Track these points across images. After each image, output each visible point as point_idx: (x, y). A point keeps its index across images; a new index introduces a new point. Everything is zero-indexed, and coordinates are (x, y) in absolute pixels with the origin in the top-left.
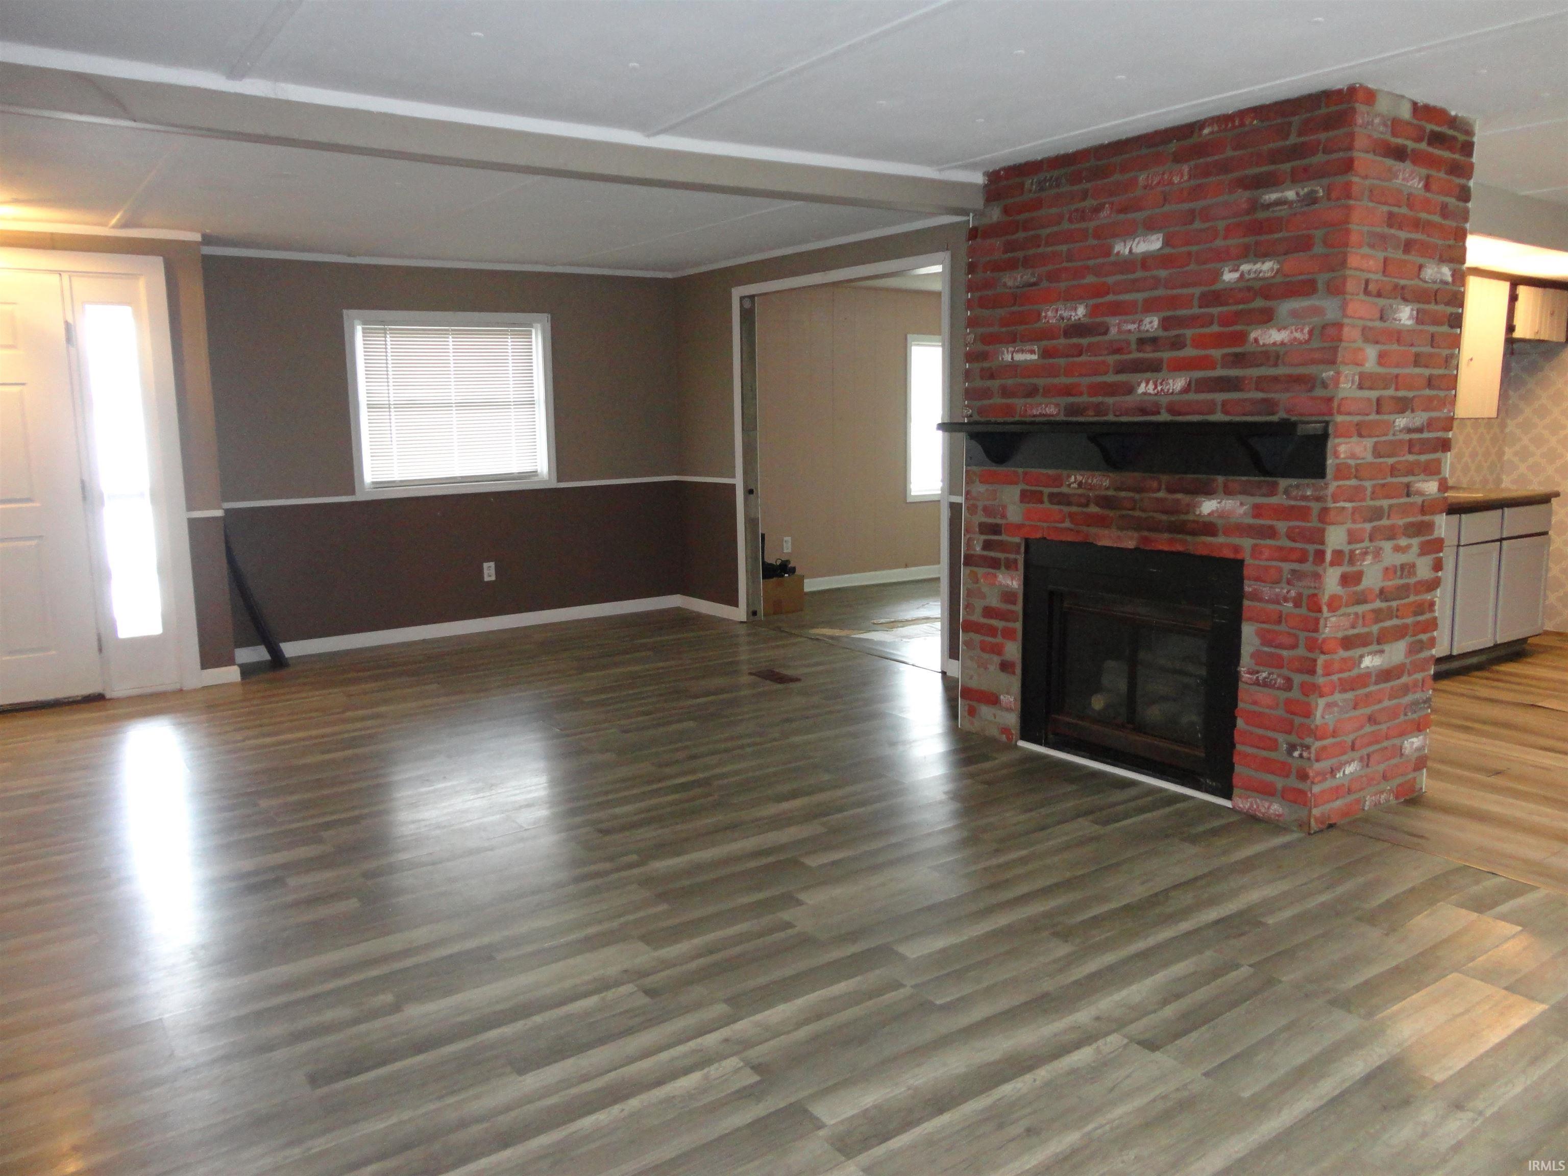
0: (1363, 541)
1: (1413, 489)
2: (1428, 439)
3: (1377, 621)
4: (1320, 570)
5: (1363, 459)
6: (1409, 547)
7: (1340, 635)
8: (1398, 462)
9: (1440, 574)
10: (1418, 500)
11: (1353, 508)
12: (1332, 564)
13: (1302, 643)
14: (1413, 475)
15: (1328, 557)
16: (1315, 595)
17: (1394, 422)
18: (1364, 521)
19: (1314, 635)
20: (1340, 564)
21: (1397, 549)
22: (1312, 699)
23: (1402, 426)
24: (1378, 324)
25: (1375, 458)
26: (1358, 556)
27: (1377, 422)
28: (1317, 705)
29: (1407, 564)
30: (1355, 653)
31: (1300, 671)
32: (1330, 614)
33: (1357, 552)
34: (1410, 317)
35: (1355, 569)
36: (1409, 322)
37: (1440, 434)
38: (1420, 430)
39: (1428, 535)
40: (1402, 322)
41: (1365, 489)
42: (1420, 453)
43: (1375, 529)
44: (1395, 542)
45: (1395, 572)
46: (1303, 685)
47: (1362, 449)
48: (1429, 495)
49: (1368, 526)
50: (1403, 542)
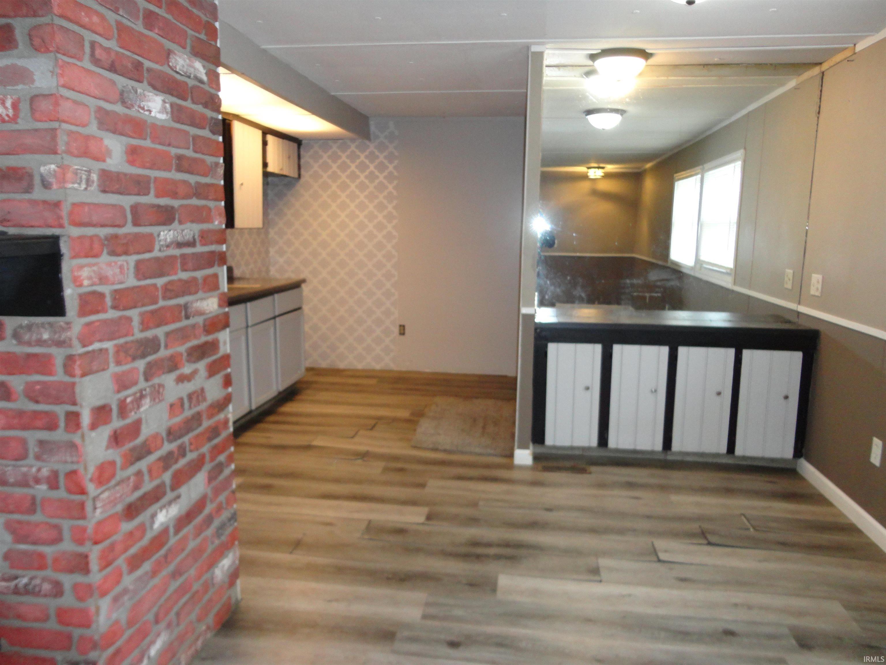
0: (136, 383)
1: (190, 310)
2: (202, 254)
3: (166, 468)
4: (76, 438)
5: (121, 283)
6: (195, 372)
7: (119, 508)
8: (170, 283)
9: (230, 389)
10: (199, 320)
11: (116, 346)
12: (93, 427)
13: (67, 534)
14: (190, 294)
15: (86, 419)
16: (74, 472)
17: (159, 235)
18: (134, 359)
19: (81, 523)
20: (107, 421)
21: (182, 379)
22: (90, 604)
23: (168, 240)
24: (118, 108)
25: (139, 279)
26: (130, 406)
27: (137, 236)
28: (98, 609)
29: (194, 392)
30: (143, 518)
31: (71, 571)
32: (99, 491)
33: (129, 400)
34: (163, 110)
35: (128, 421)
36: (163, 117)
37: (213, 248)
38: (191, 244)
39: (214, 354)
40: (153, 114)
41: (129, 319)
42: (195, 270)
43: (150, 366)
44: (178, 372)
45: (182, 405)
46: (76, 587)
47: (118, 271)
48: (211, 312)
49: (141, 364)
50: (187, 369)
